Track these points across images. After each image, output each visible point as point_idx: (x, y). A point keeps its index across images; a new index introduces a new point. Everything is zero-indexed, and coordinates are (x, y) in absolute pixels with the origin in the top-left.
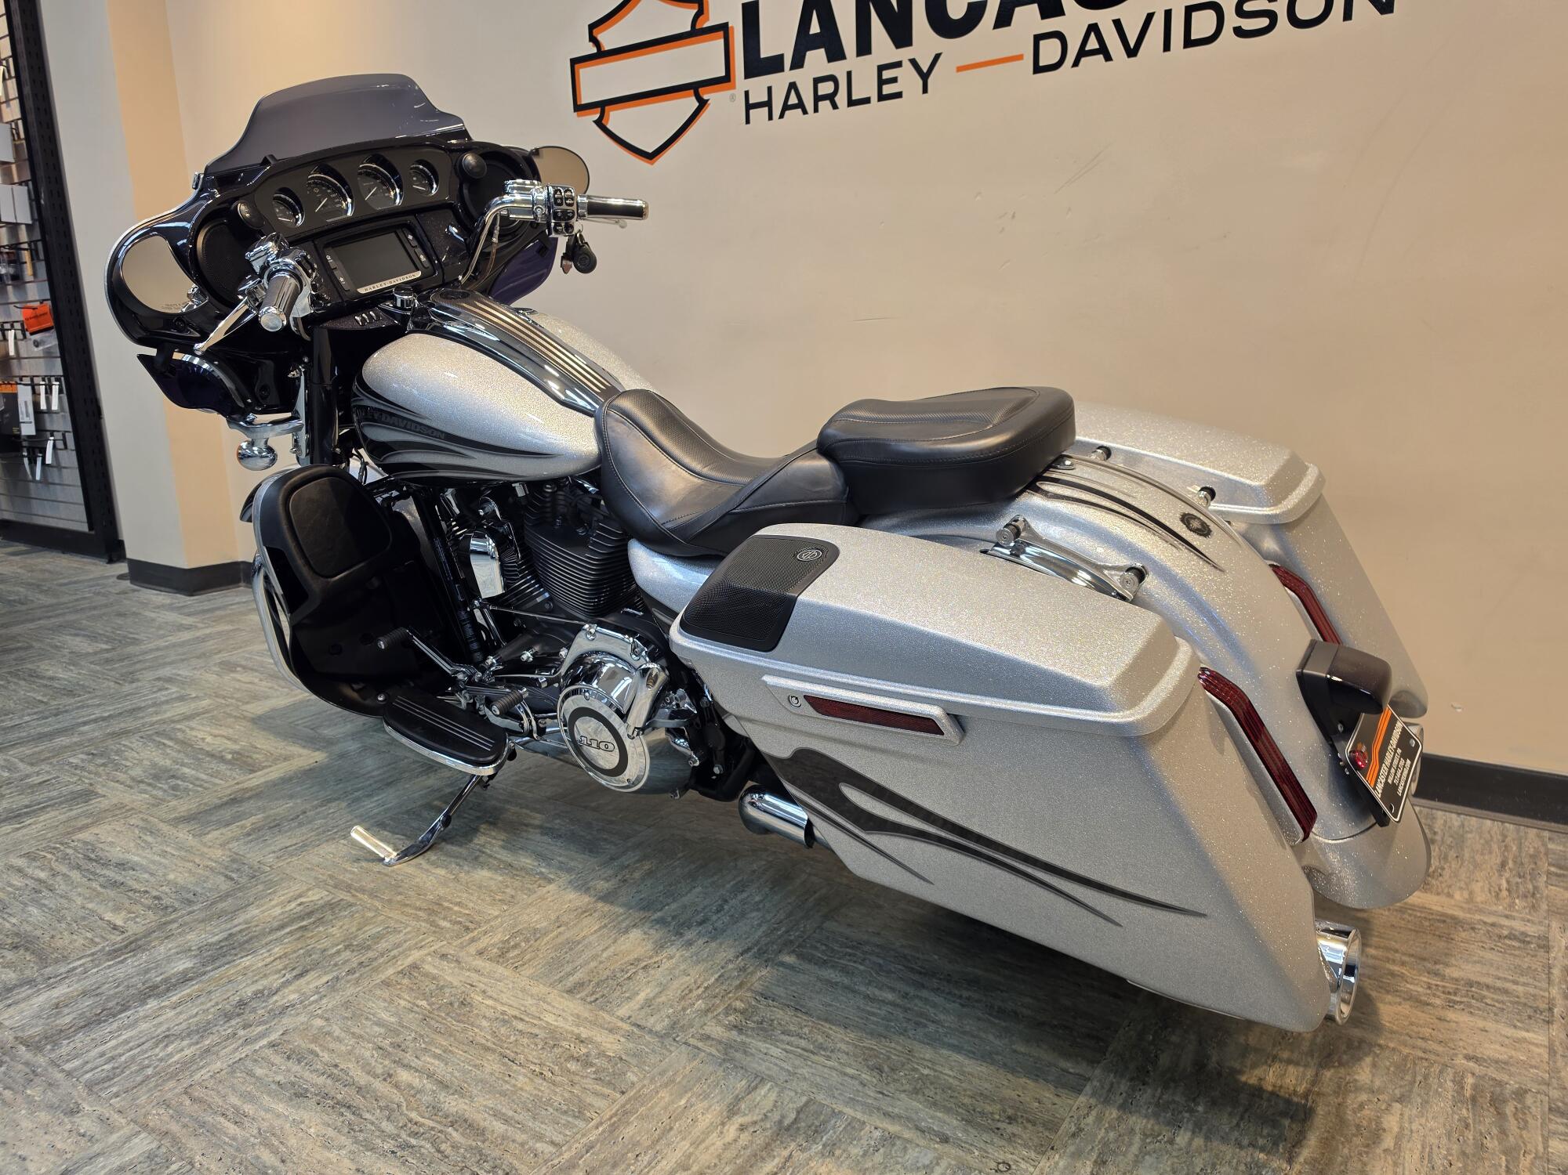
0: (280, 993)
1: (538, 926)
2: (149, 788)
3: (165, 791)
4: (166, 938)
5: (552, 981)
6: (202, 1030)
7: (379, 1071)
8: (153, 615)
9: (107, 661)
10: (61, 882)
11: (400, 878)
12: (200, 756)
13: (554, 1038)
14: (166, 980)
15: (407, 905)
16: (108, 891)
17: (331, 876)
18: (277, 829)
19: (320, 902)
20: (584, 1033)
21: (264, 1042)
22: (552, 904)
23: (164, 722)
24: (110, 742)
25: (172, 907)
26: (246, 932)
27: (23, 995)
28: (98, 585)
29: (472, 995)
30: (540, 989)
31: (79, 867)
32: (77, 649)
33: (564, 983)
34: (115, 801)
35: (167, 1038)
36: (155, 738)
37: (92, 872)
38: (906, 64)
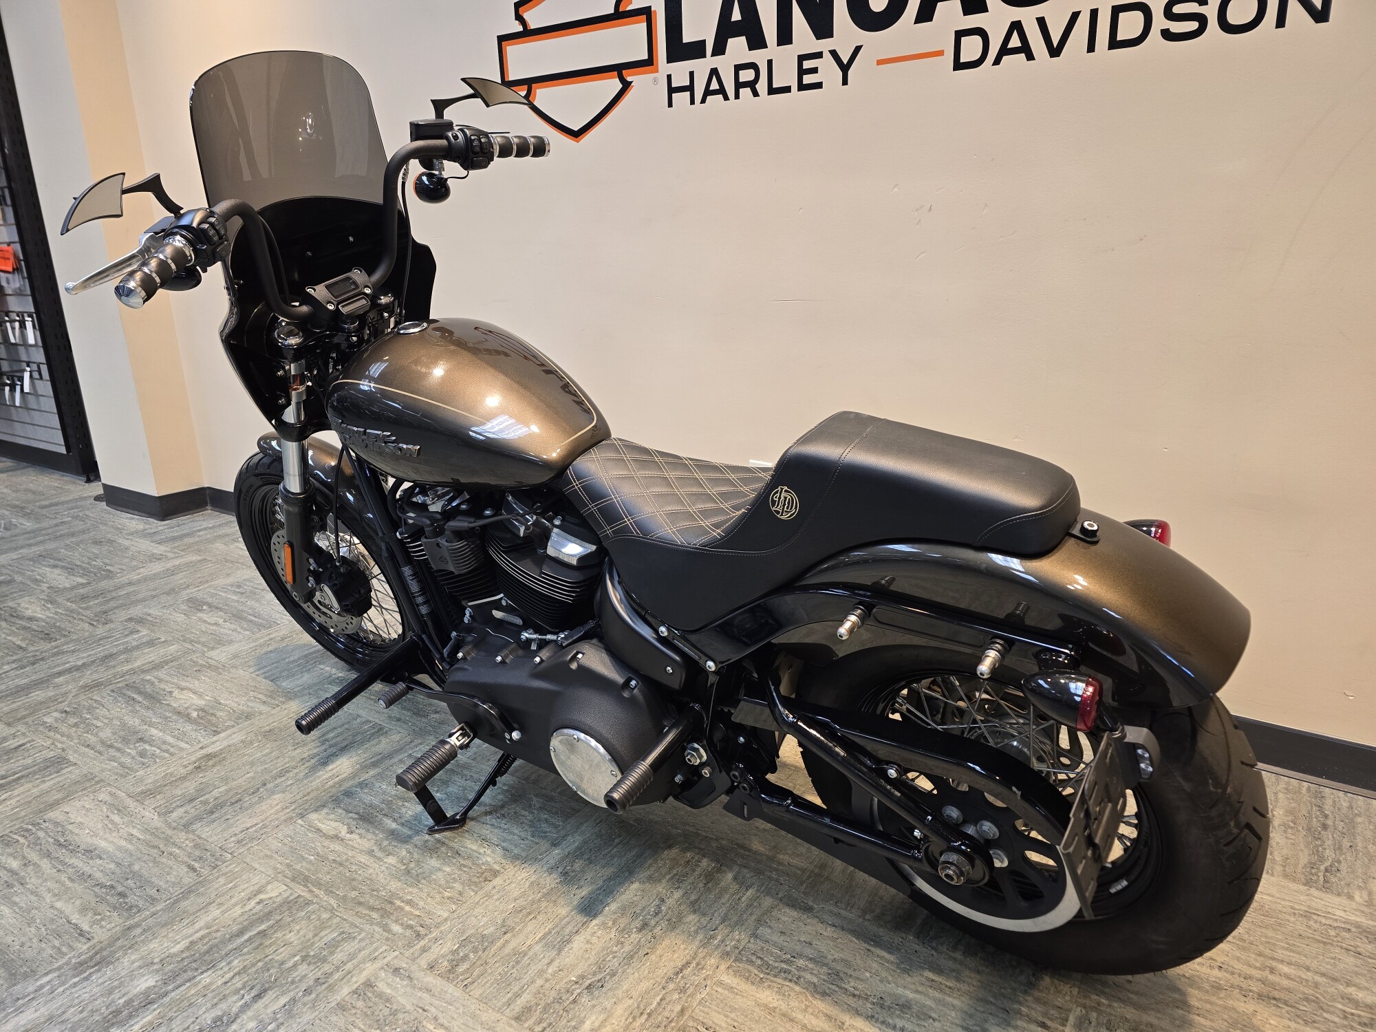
0: (239, 1021)
1: (485, 932)
2: (118, 755)
3: (133, 758)
4: (130, 948)
5: (500, 1004)
8: (127, 543)
9: (83, 598)
10: (32, 874)
11: (354, 868)
12: (168, 714)
14: (128, 1003)
15: (360, 904)
16: (76, 885)
17: (289, 866)
18: (238, 806)
19: (278, 899)
22: (498, 903)
23: (133, 672)
24: (82, 697)
25: (137, 906)
26: (207, 940)
28: (77, 508)
29: (424, 1023)
30: (489, 1016)
31: (48, 855)
32: (54, 583)
33: (512, 1007)
34: (85, 772)
36: (125, 691)
37: (63, 863)
38: (827, 56)
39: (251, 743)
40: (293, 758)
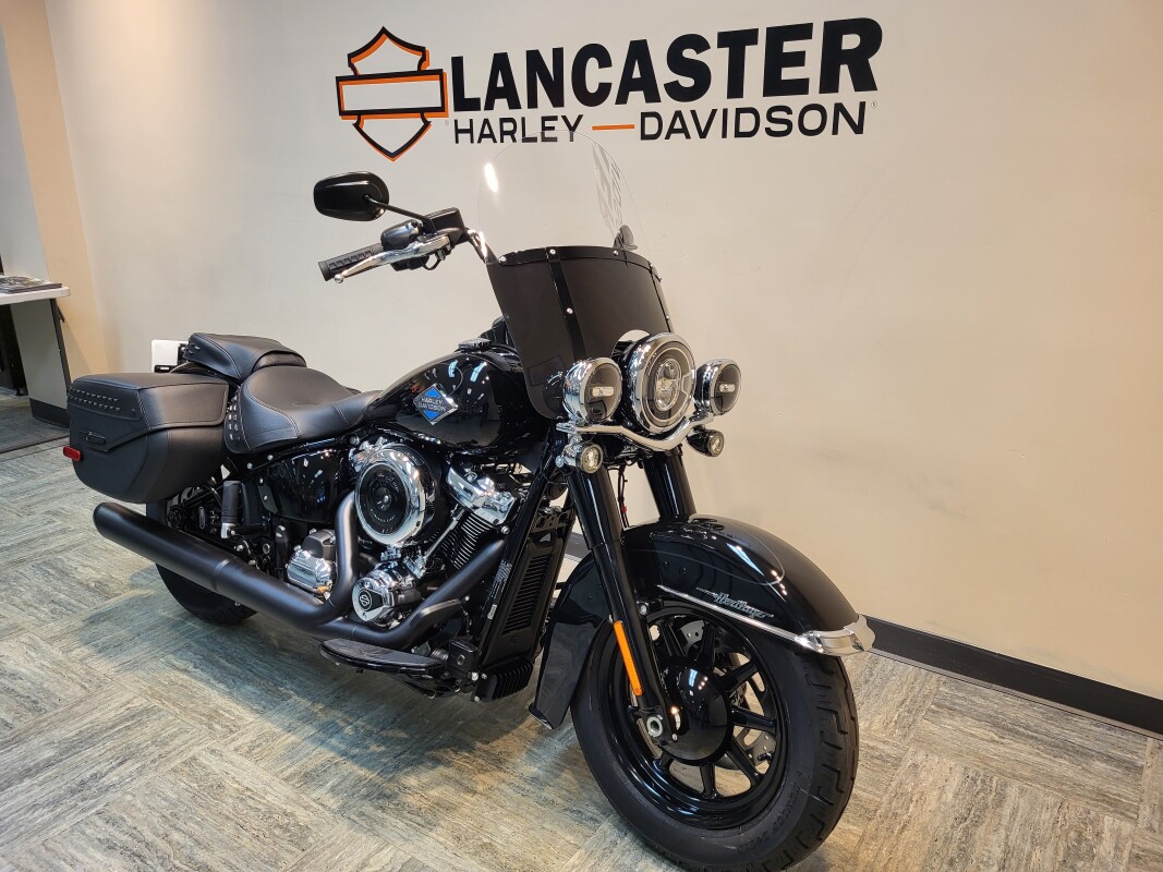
0: (108, 776)
2: (35, 611)
3: (46, 614)
4: (39, 733)
5: (277, 771)
6: (56, 802)
7: (161, 832)
12: (73, 584)
13: (270, 812)
14: (36, 765)
15: (195, 712)
17: (150, 687)
18: (119, 648)
19: (141, 708)
20: (289, 809)
21: (94, 811)
23: (49, 552)
24: (10, 569)
25: (45, 709)
26: (90, 731)
29: (226, 781)
30: (267, 777)
33: (283, 773)
34: (12, 622)
35: (34, 807)
38: (560, 118)
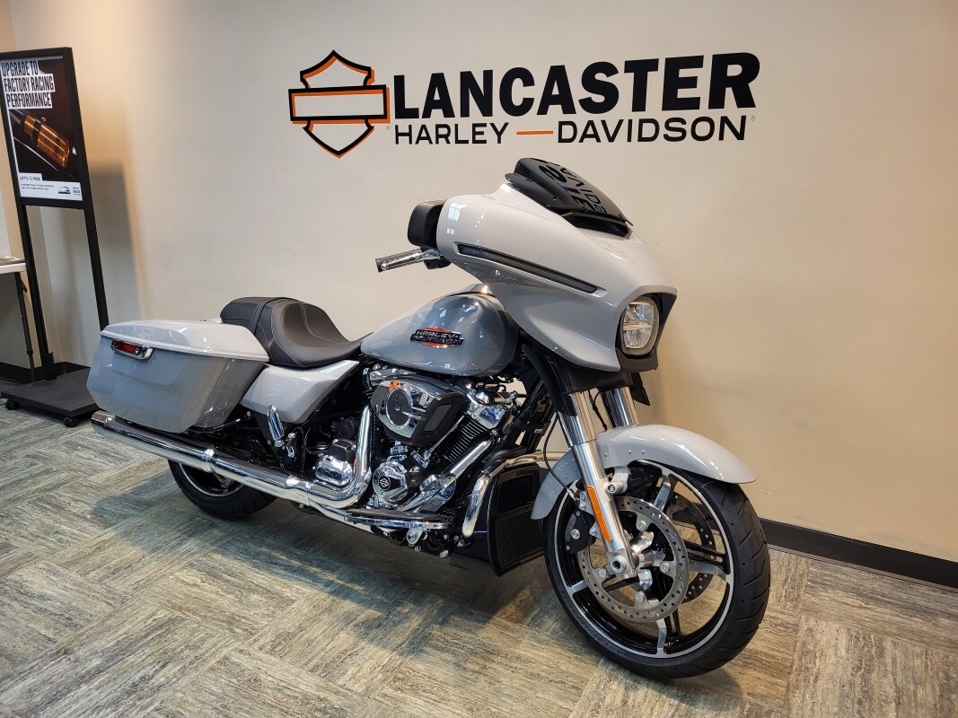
1: (290, 631)
2: (44, 541)
3: (55, 543)
6: (116, 703)
10: (9, 610)
11: (209, 601)
13: (306, 699)
14: (88, 672)
16: (38, 615)
17: (168, 601)
18: (129, 569)
20: (322, 695)
21: (152, 708)
22: (295, 616)
27: (9, 685)
30: (294, 670)
31: (15, 599)
34: (25, 551)
36: (37, 503)
37: (25, 603)
39: (131, 533)
40: (160, 542)
